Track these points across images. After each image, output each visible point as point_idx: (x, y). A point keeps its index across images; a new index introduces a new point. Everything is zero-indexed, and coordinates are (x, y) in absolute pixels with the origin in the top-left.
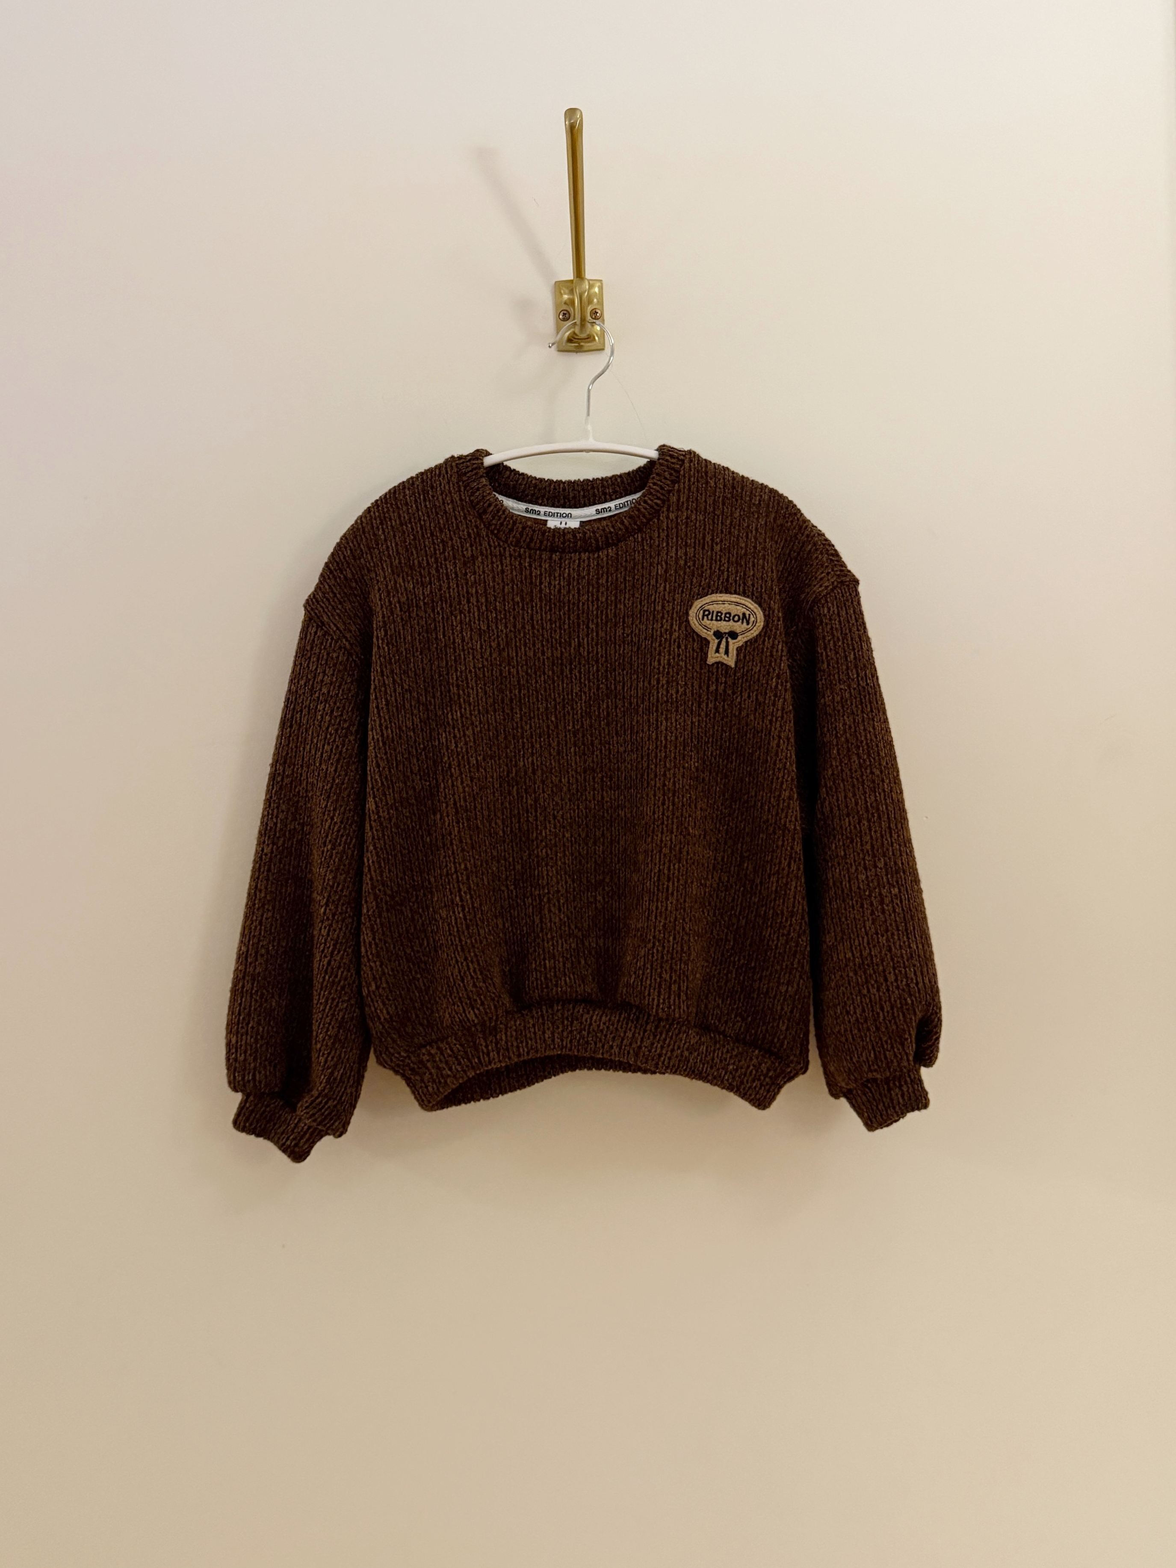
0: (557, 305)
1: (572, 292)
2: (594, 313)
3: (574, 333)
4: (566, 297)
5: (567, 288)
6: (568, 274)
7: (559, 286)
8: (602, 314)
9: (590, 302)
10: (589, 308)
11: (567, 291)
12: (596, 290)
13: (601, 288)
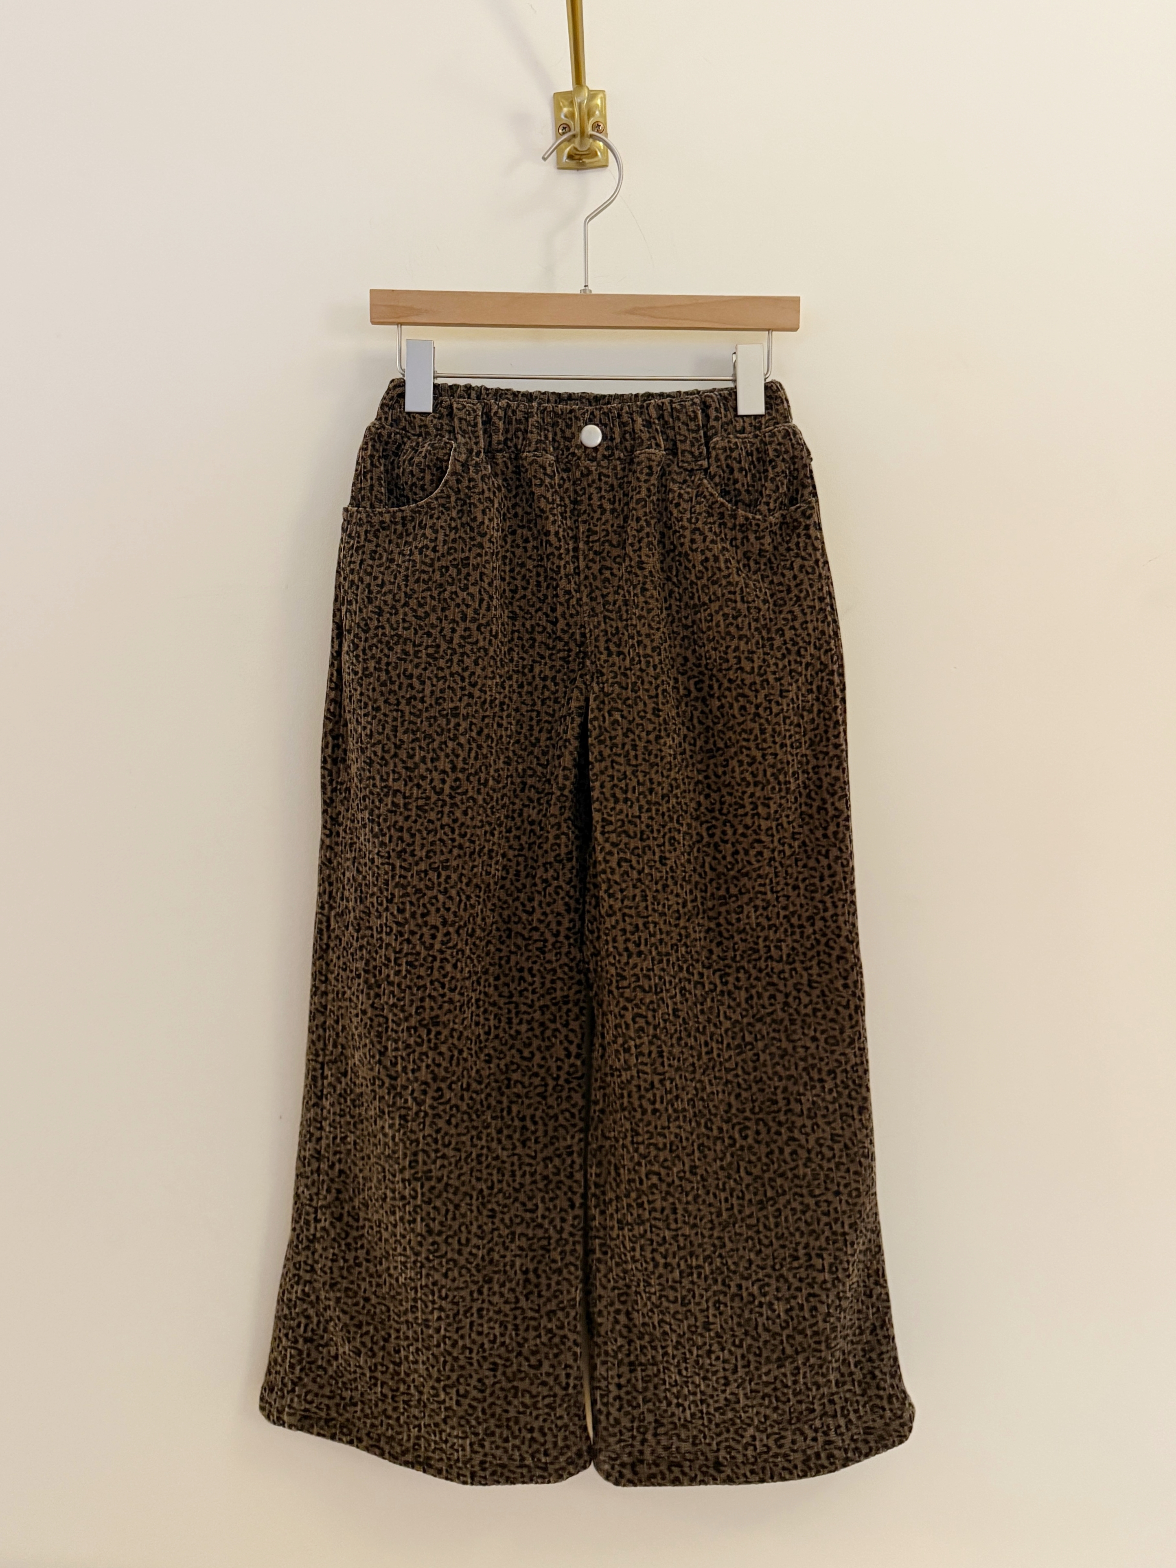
0: (557, 118)
1: (571, 103)
2: (596, 126)
3: (575, 149)
4: (565, 110)
5: (566, 99)
6: (567, 84)
7: (559, 99)
8: (605, 127)
9: (590, 114)
10: (592, 121)
11: (566, 103)
12: (599, 102)
13: (604, 100)
